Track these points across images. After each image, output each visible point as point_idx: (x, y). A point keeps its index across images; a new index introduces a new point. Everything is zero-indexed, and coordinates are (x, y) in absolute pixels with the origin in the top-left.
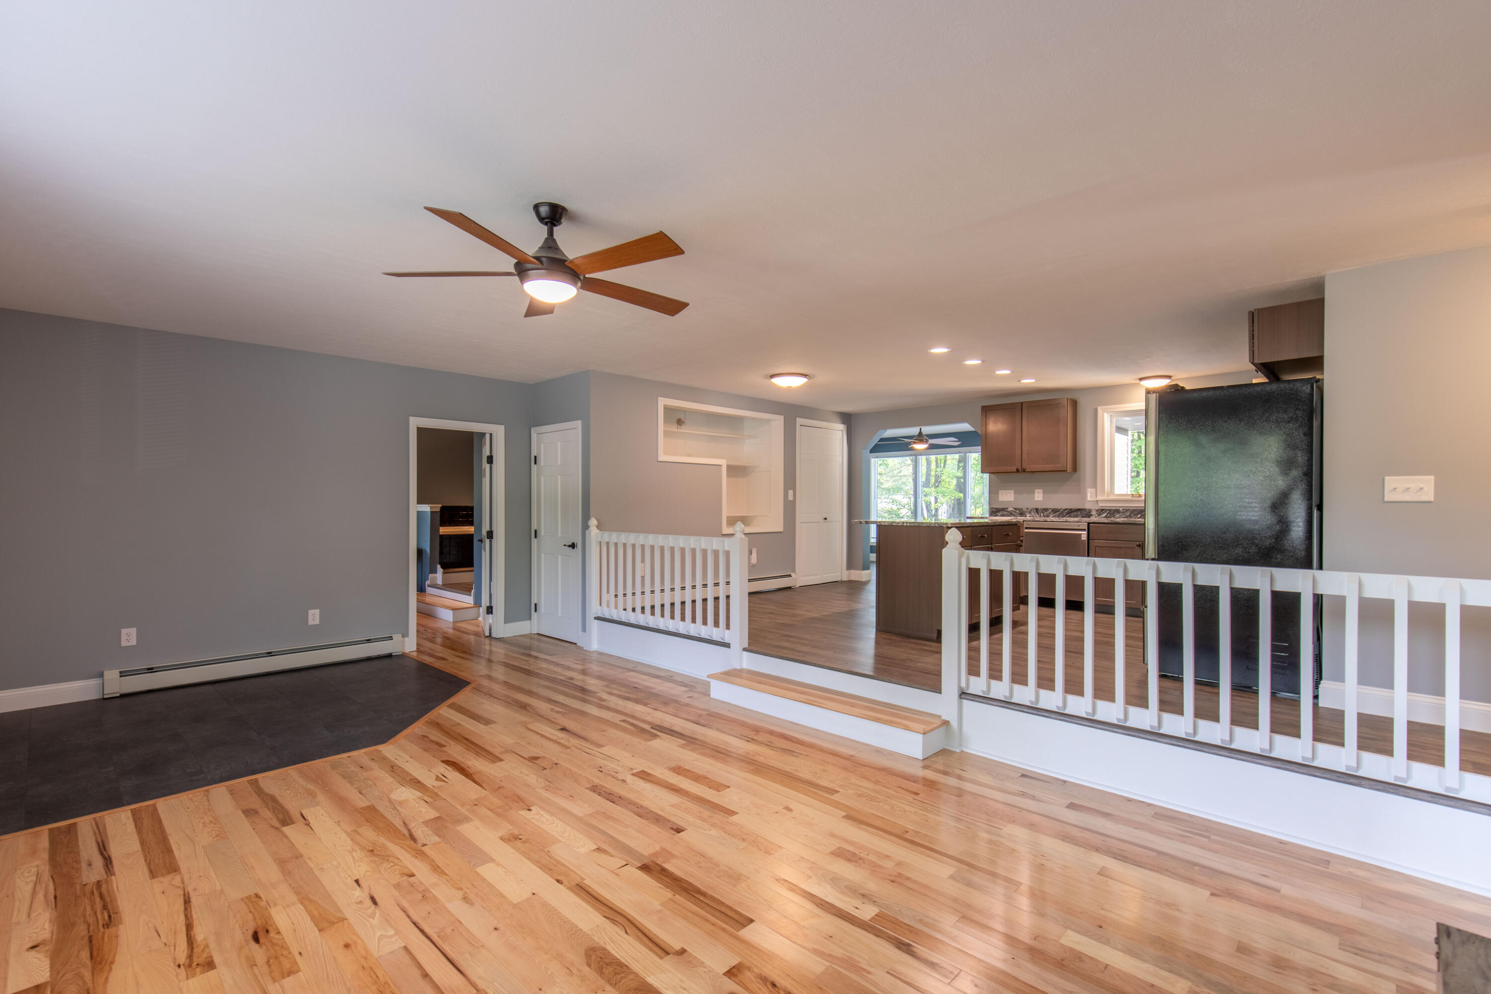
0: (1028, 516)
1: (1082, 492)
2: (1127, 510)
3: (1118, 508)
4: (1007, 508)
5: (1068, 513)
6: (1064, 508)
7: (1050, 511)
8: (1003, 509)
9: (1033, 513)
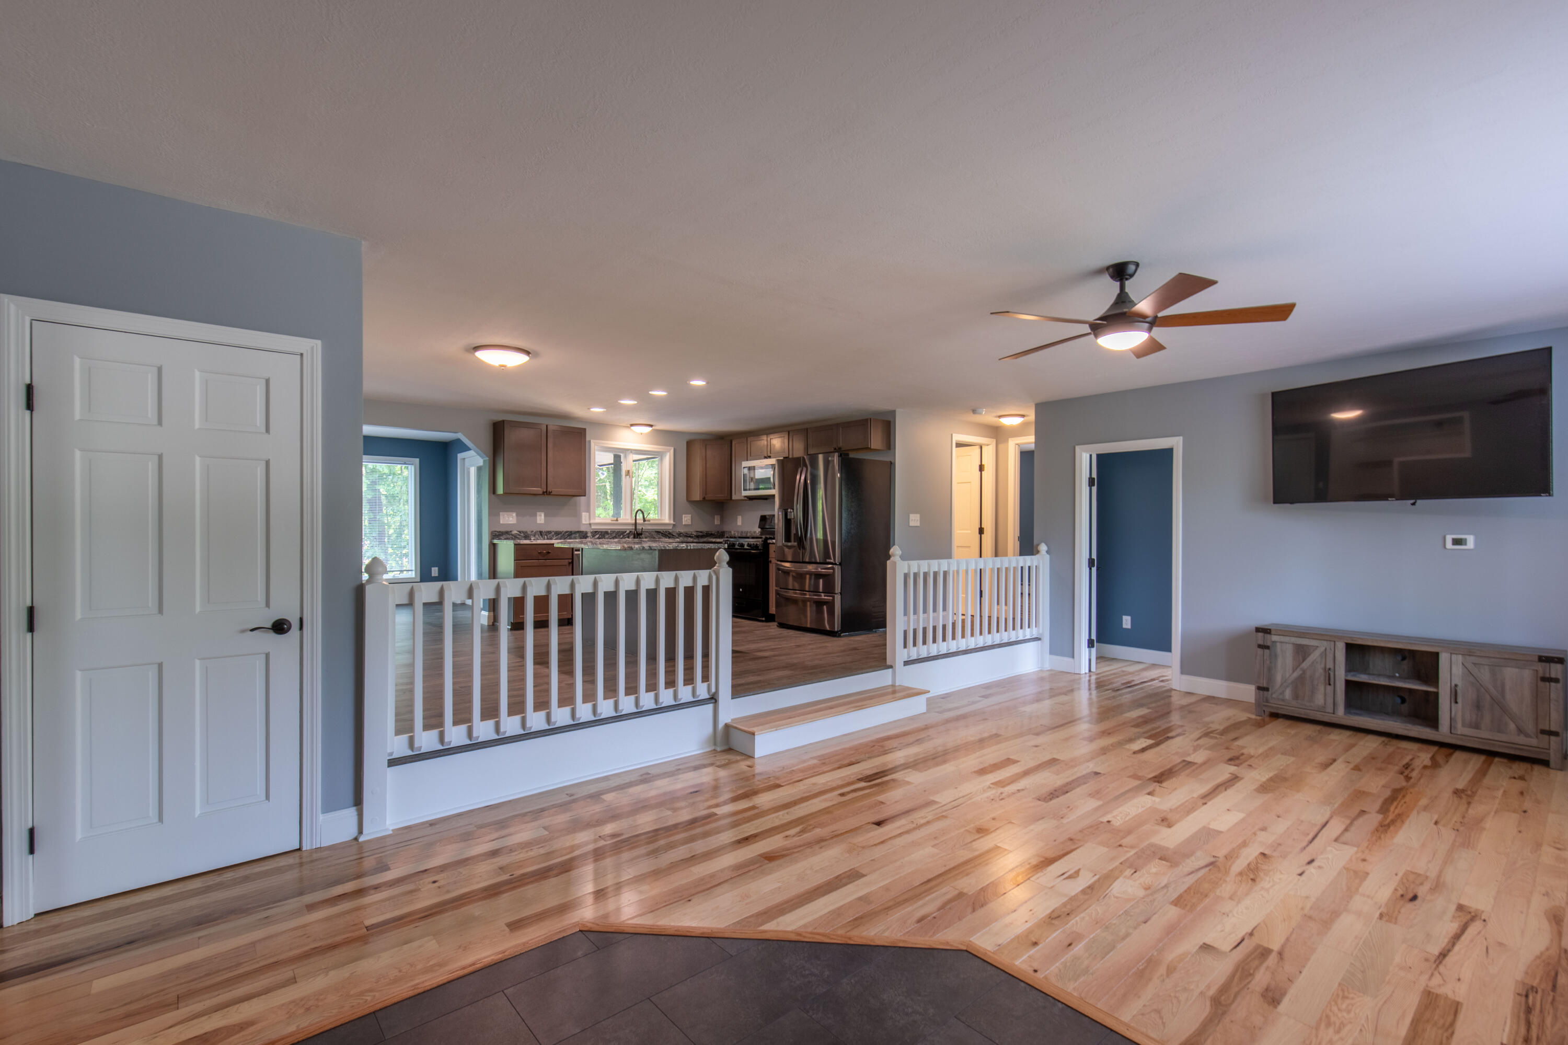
0: (532, 538)
1: (577, 515)
2: (614, 532)
3: (607, 530)
4: (511, 532)
5: (569, 535)
6: (565, 530)
7: (553, 533)
8: (507, 533)
9: (537, 536)
